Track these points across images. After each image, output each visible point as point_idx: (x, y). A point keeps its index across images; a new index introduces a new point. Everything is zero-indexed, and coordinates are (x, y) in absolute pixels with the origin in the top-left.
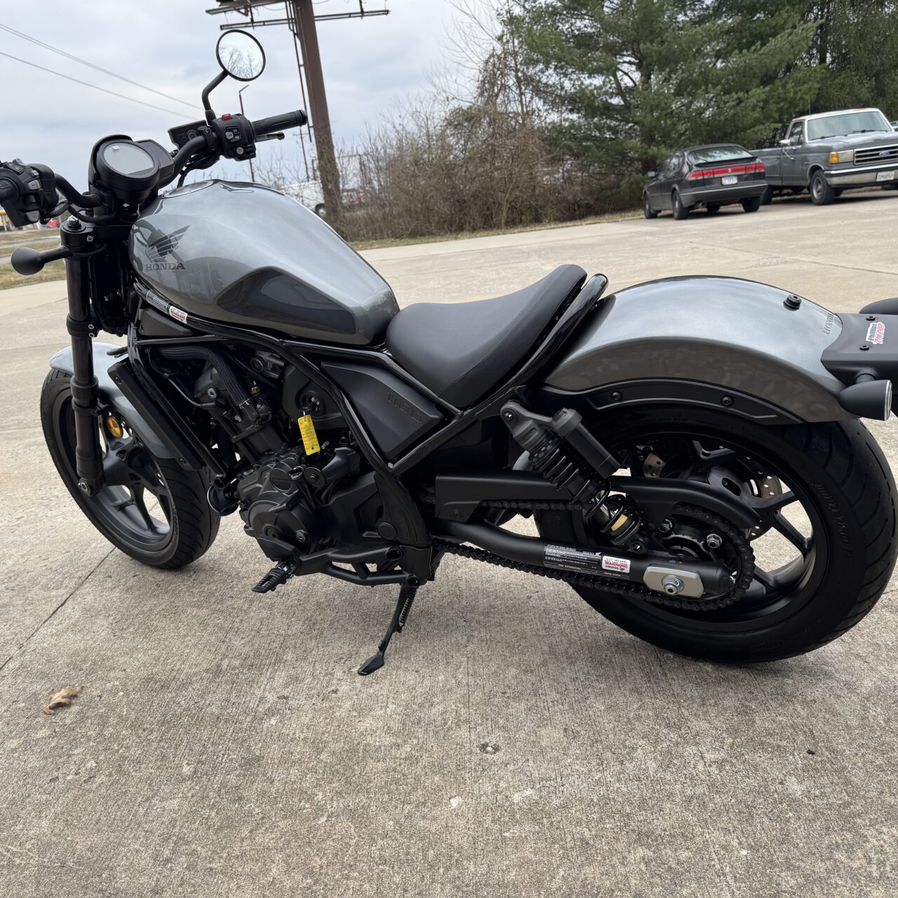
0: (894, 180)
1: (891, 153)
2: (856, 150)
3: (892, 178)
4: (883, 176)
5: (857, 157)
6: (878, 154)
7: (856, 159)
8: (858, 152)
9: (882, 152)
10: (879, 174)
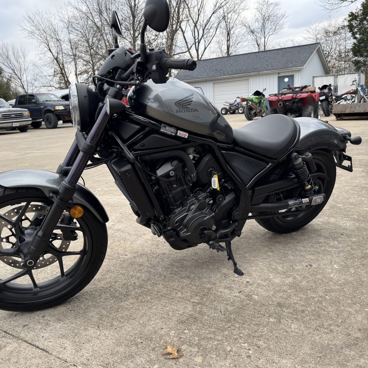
0: (19, 126)
1: (16, 116)
2: (2, 114)
3: (18, 125)
4: (15, 124)
5: (3, 117)
6: (11, 116)
7: (3, 118)
8: (3, 115)
9: (12, 115)
10: (13, 124)
